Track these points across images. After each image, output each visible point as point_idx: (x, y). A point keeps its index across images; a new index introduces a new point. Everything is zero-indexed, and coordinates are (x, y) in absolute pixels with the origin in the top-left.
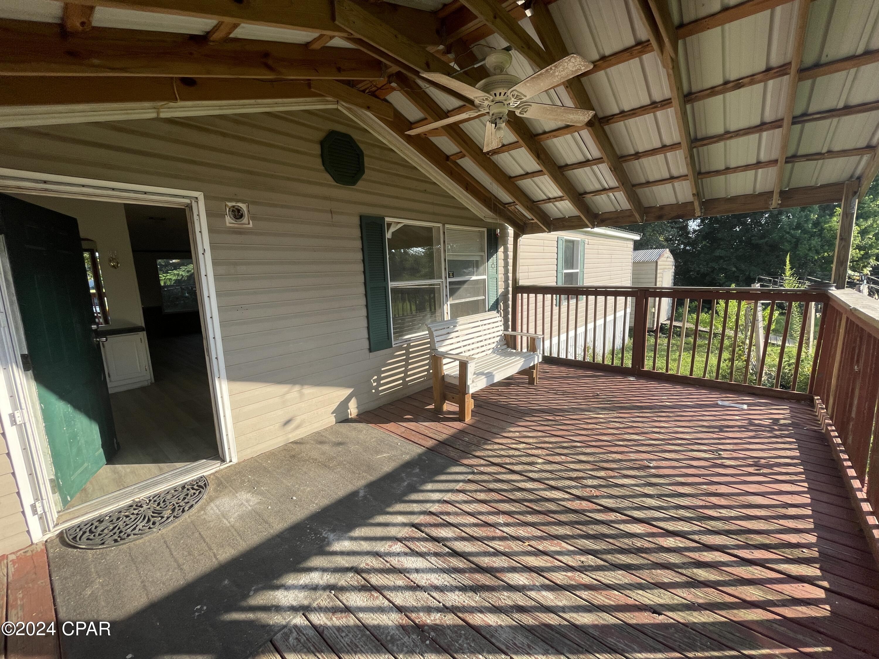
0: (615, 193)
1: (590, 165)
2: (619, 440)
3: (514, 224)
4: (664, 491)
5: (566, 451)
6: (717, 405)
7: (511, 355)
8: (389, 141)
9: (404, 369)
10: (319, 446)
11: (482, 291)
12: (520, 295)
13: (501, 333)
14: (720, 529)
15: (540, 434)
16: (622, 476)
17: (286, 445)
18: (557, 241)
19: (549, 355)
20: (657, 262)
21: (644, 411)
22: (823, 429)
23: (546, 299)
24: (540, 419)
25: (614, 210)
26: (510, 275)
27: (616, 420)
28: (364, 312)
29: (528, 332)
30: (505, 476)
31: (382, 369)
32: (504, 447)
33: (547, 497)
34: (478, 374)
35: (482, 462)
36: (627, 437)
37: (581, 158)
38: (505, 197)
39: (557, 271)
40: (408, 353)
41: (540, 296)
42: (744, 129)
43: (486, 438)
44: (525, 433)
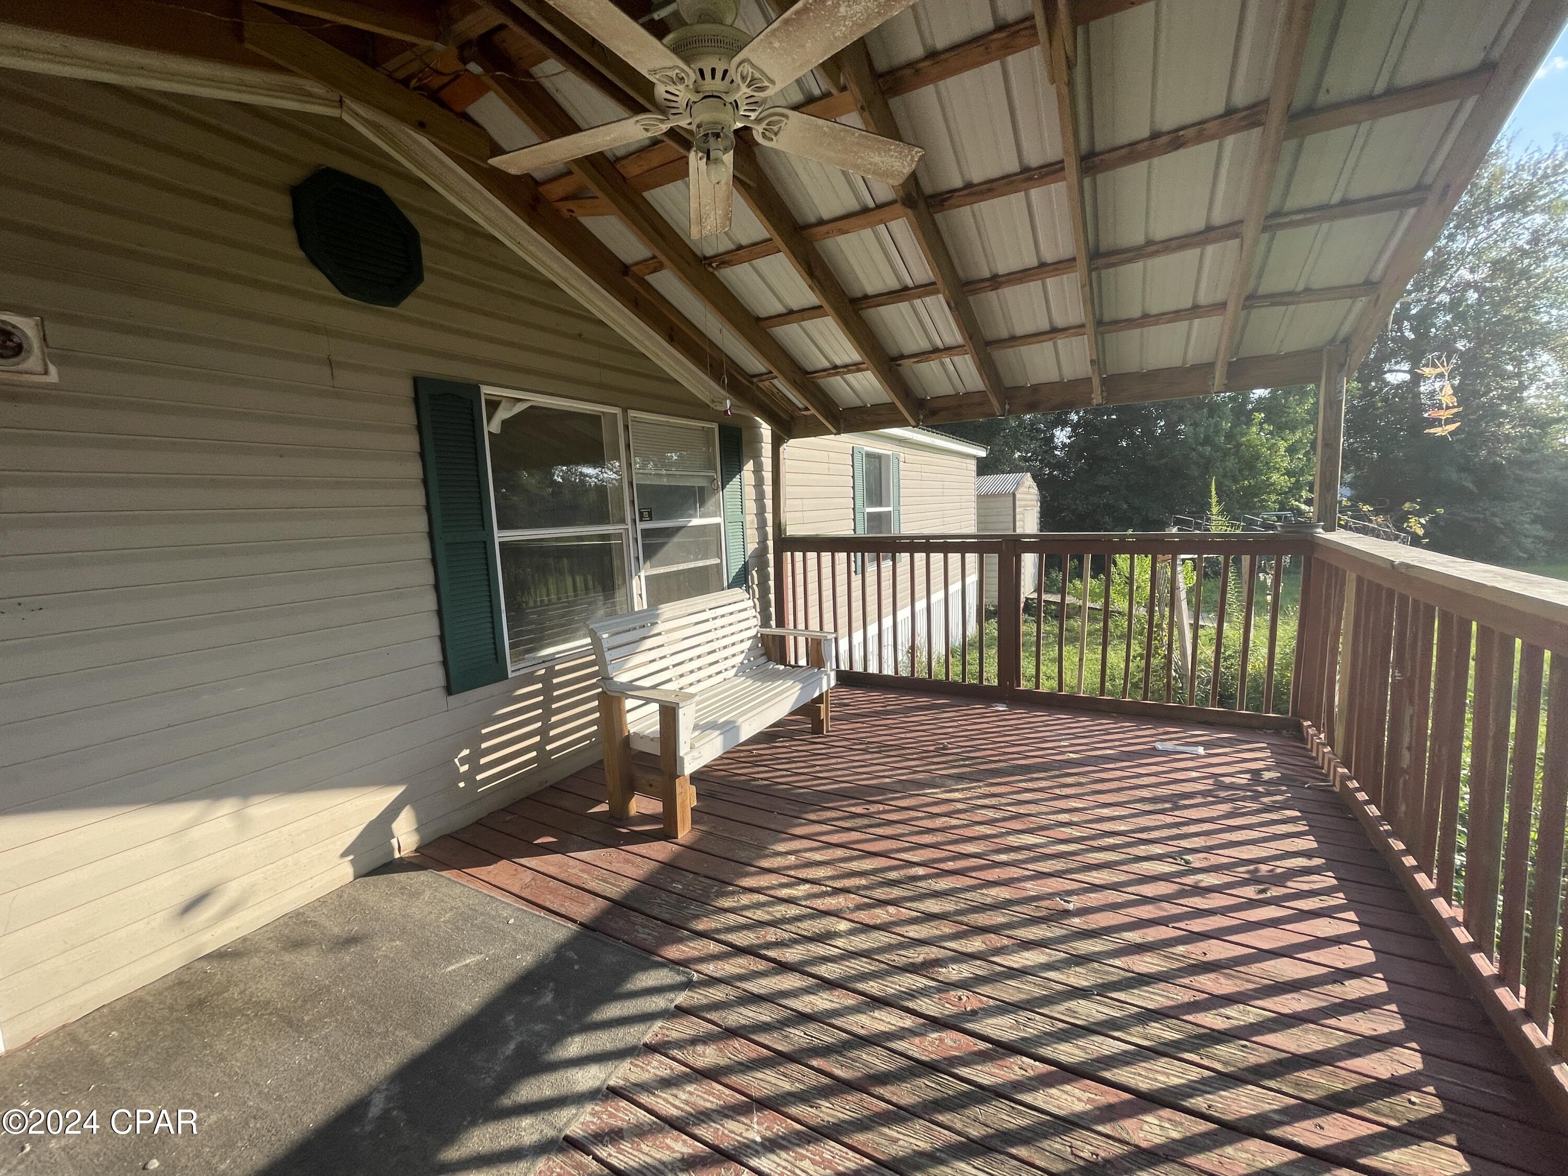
0: (955, 358)
1: (909, 299)
2: (999, 851)
3: (772, 418)
4: (1107, 973)
5: (896, 892)
6: (1154, 752)
7: (776, 676)
8: (486, 218)
9: (539, 724)
10: (287, 957)
11: (714, 548)
12: (789, 554)
13: (753, 632)
14: (1240, 1065)
15: (840, 853)
16: (1018, 945)
17: (187, 967)
18: (852, 455)
19: (848, 669)
20: (1014, 495)
21: (1035, 775)
22: (1334, 785)
23: (837, 562)
24: (838, 814)
25: (953, 393)
26: (769, 517)
27: (987, 802)
28: (430, 602)
29: (806, 627)
30: (764, 982)
31: (484, 731)
32: (762, 898)
33: (862, 1032)
34: (703, 728)
35: (713, 947)
36: (1013, 840)
37: (893, 284)
38: (753, 362)
39: (854, 509)
40: (548, 689)
41: (826, 557)
42: (1177, 238)
43: (722, 877)
44: (807, 855)
